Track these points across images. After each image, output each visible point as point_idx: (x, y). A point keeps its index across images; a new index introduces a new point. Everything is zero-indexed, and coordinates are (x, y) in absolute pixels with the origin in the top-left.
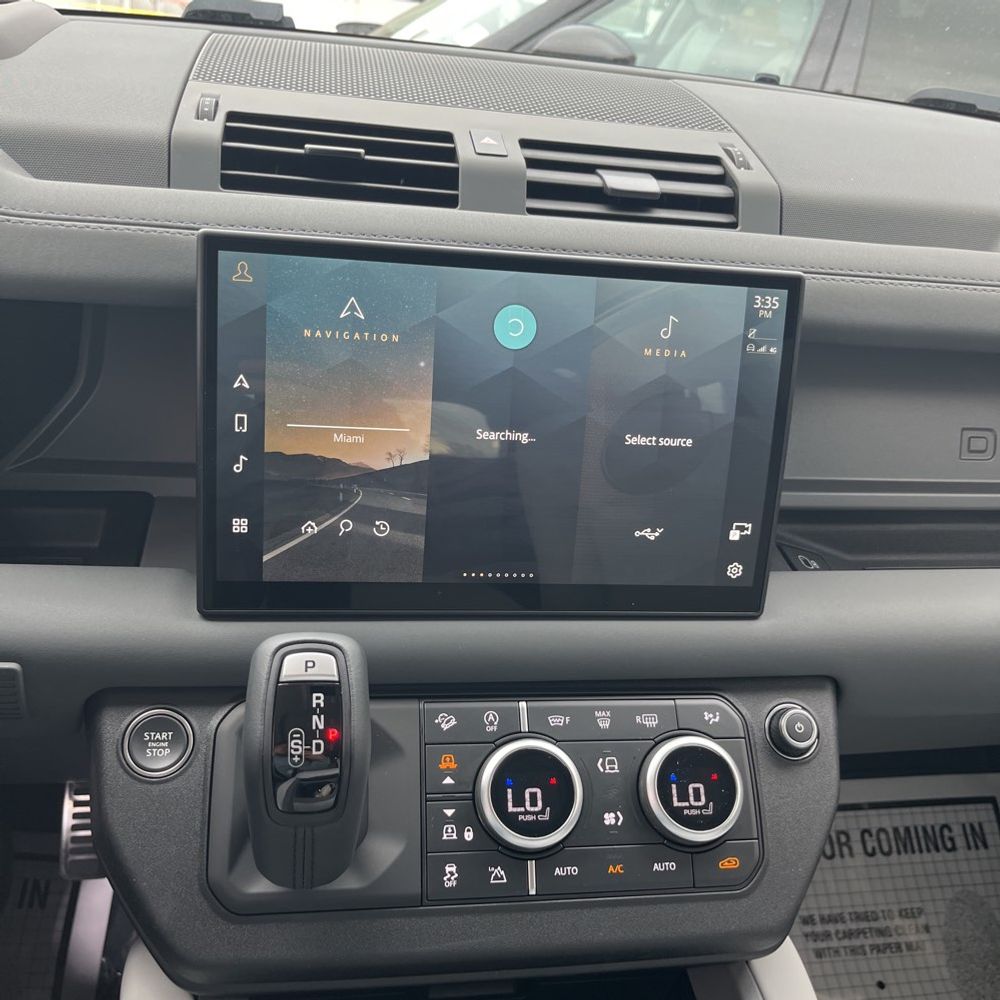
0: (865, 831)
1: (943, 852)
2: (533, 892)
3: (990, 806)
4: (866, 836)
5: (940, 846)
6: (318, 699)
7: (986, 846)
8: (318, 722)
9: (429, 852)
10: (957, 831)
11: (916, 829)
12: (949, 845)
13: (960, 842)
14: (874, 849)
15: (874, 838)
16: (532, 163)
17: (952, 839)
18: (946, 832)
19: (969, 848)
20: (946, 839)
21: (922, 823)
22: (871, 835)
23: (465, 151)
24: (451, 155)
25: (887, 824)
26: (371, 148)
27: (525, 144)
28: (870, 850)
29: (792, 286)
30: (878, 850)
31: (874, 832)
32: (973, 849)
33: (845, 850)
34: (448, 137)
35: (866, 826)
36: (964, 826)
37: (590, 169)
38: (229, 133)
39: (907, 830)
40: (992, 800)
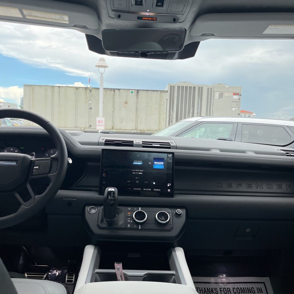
0: (233, 288)
1: (252, 293)
2: (140, 228)
3: (263, 284)
4: (234, 289)
5: (252, 292)
6: (112, 193)
7: (262, 292)
8: (112, 195)
9: (126, 223)
10: (255, 289)
11: (246, 288)
12: (254, 292)
13: (256, 291)
14: (236, 292)
15: (236, 290)
16: (143, 144)
17: (254, 291)
18: (253, 289)
19: (258, 293)
20: (253, 291)
21: (247, 287)
22: (235, 289)
23: (134, 142)
24: (133, 143)
25: (239, 287)
26: (122, 142)
27: (143, 142)
28: (235, 292)
29: (173, 153)
30: (237, 292)
31: (236, 289)
32: (259, 293)
33: (229, 292)
34: (133, 141)
35: (234, 287)
36: (257, 288)
37: (152, 144)
38: (105, 142)
39: (244, 288)
40: (264, 283)
